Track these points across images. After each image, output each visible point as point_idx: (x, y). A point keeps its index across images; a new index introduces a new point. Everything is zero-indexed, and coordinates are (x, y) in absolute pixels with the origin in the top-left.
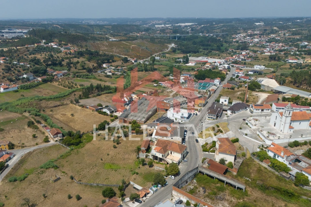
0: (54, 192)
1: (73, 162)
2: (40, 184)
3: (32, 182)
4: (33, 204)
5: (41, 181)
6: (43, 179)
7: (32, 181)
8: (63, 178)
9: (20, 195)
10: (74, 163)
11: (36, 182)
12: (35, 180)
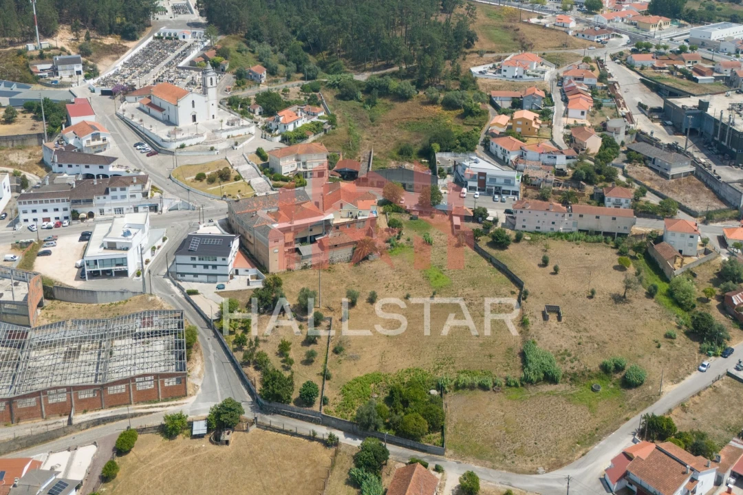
0: (572, 297)
1: (481, 345)
2: (585, 330)
3: (598, 345)
4: (616, 303)
5: (579, 335)
6: (574, 334)
7: (596, 346)
8: (537, 311)
9: (631, 334)
10: (481, 342)
11: (590, 337)
12: (590, 345)
